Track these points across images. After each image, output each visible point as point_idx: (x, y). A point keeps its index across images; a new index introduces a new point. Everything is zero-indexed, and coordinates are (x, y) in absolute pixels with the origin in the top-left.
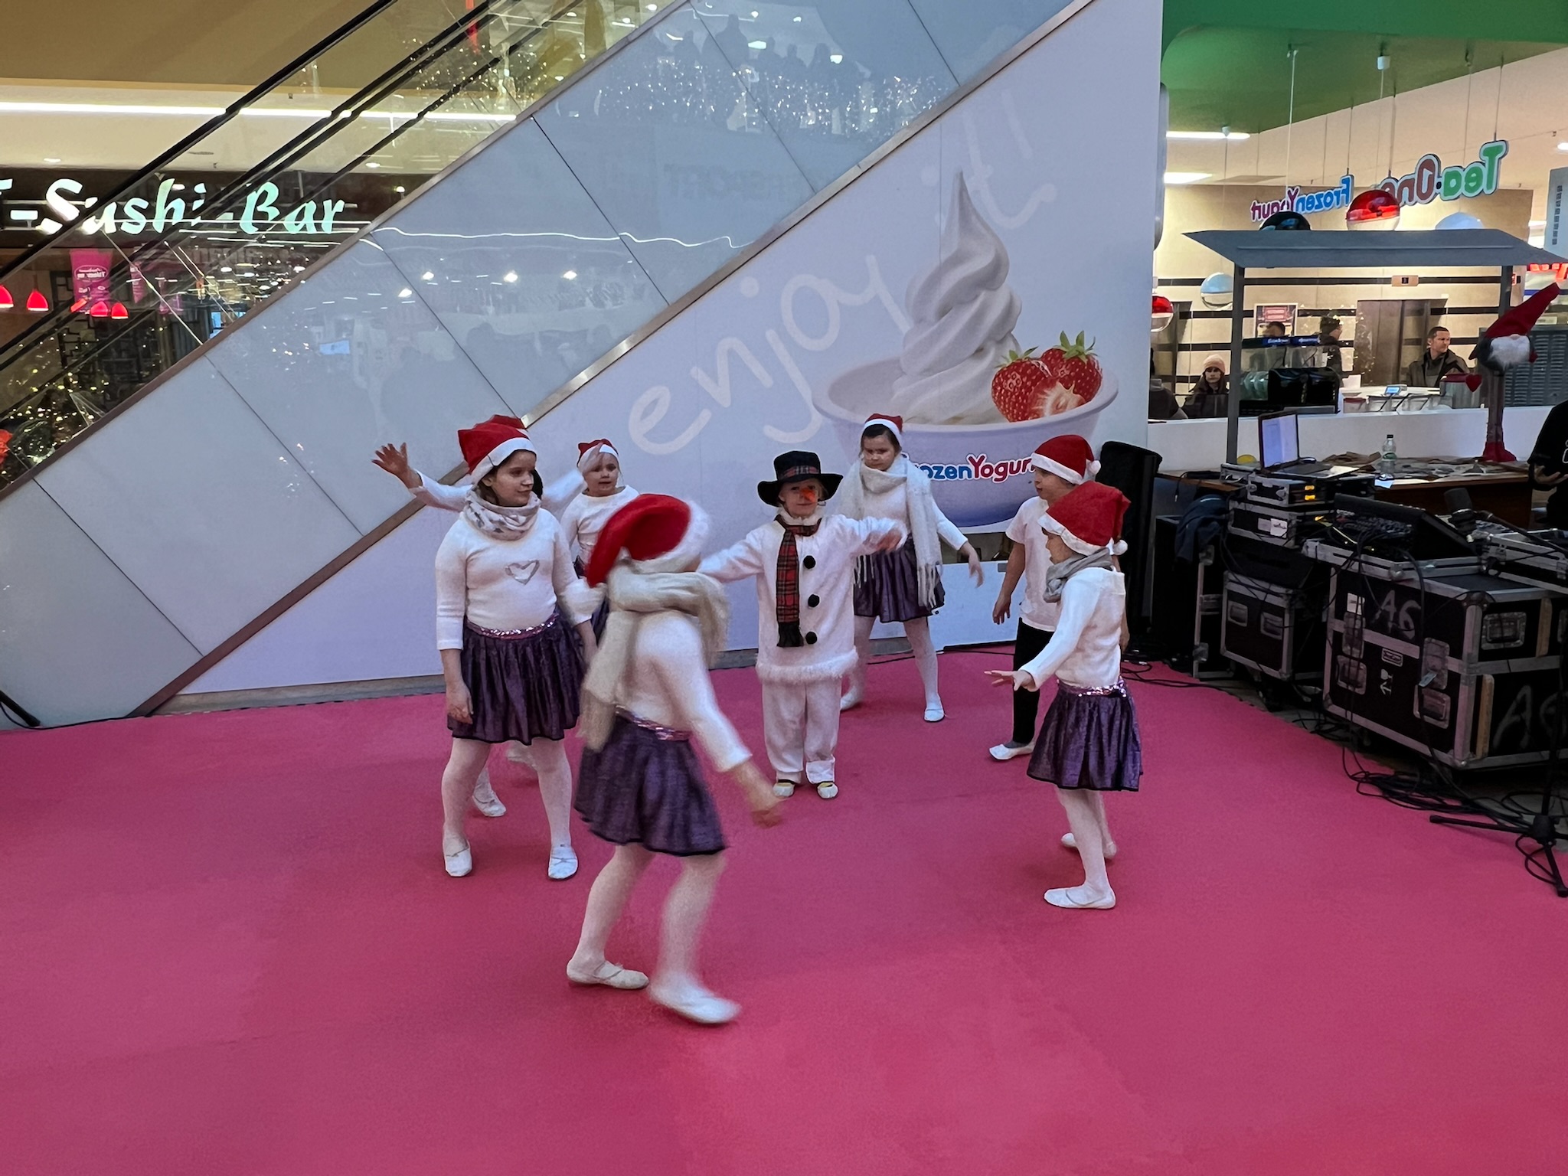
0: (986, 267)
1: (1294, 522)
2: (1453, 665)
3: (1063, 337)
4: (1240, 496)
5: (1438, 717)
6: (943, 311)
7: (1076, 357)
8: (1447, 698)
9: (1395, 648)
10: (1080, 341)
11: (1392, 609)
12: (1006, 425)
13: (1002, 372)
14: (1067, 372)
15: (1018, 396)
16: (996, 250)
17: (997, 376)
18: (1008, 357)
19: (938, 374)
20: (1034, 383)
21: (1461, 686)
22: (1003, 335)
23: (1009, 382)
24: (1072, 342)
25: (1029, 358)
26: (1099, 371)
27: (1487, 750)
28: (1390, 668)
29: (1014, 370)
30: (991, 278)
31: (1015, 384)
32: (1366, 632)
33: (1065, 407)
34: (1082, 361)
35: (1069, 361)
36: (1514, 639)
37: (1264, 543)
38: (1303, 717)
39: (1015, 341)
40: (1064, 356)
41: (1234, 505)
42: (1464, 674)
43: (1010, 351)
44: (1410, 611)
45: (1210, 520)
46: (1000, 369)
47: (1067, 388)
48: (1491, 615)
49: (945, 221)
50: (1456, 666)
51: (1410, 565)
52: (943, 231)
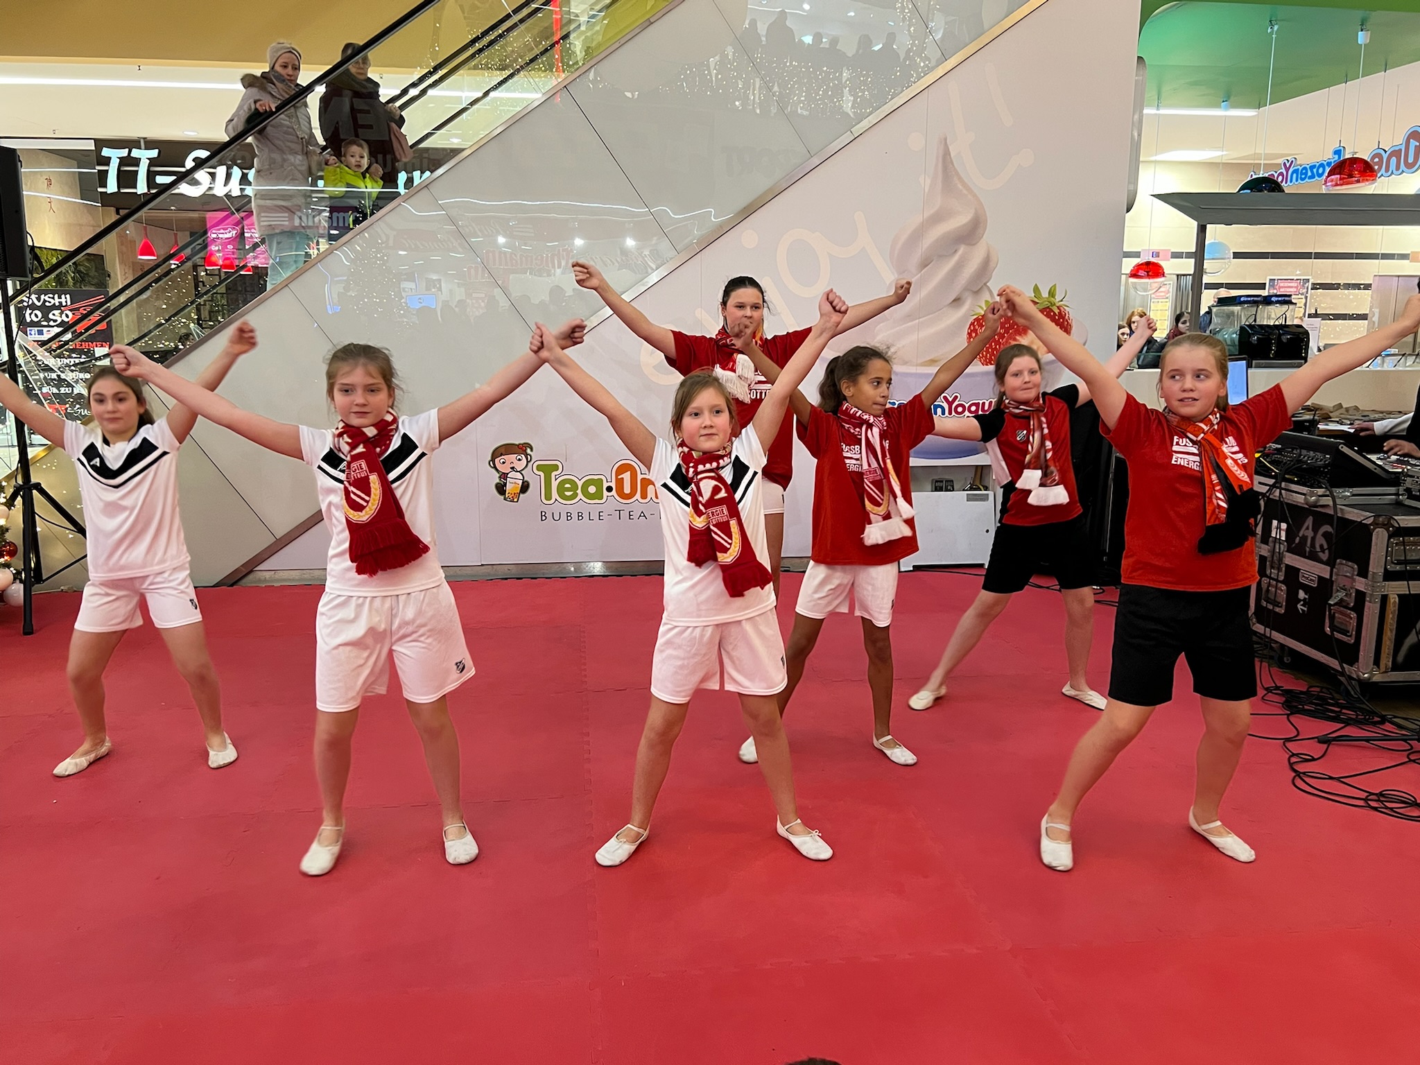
0: (964, 225)
2: (1361, 584)
3: (1036, 289)
5: (1345, 632)
6: (924, 264)
7: (1048, 307)
8: (1353, 615)
9: (1312, 570)
10: (1052, 293)
11: (1310, 534)
13: (977, 320)
16: (976, 209)
17: (972, 324)
19: (917, 321)
20: (1007, 331)
21: (1367, 603)
22: (979, 287)
24: (1045, 294)
26: (1069, 321)
27: (1390, 664)
28: (1306, 588)
30: (970, 234)
32: (1288, 554)
34: (1053, 311)
42: (1369, 592)
44: (1326, 535)
46: (975, 317)
48: (1396, 538)
49: (928, 182)
50: (1363, 586)
51: (1326, 492)
52: (927, 190)
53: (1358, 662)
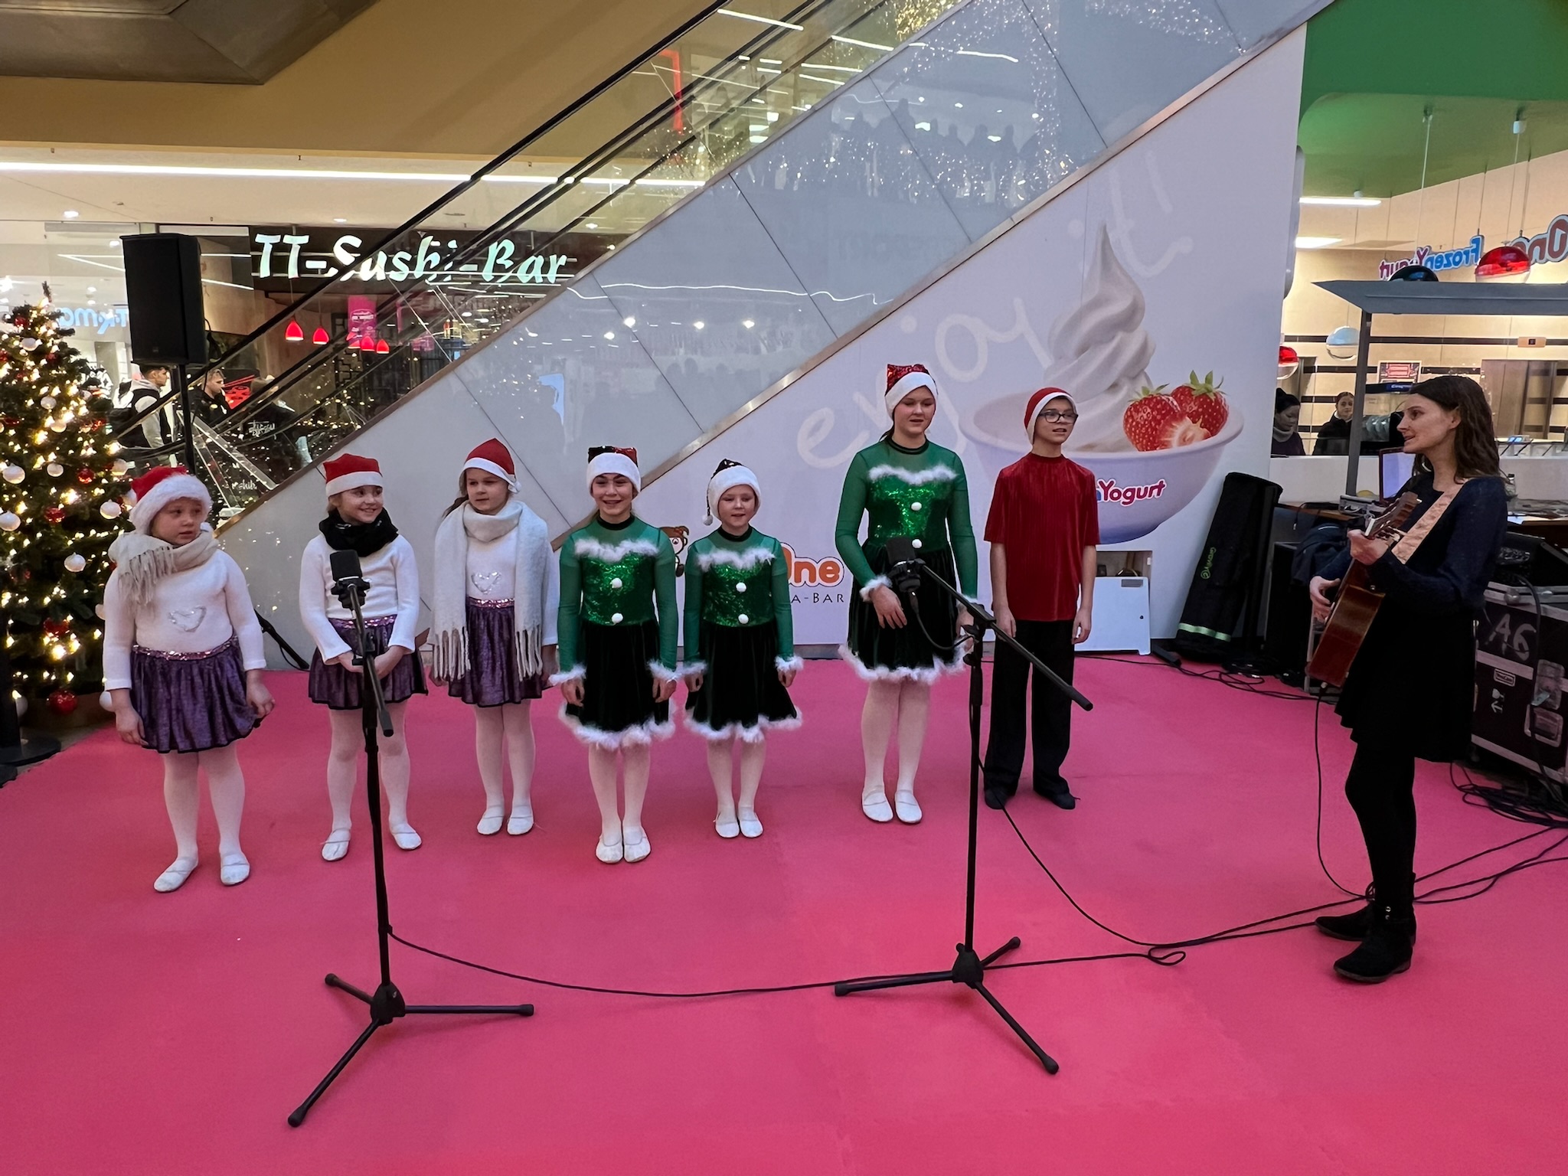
0: (1124, 311)
3: (1193, 376)
5: (1549, 736)
6: (1082, 349)
7: (1204, 394)
8: (1560, 717)
10: (1209, 380)
11: (1506, 632)
12: (1136, 453)
14: (1195, 408)
15: (1148, 428)
17: (1129, 410)
18: (1141, 393)
20: (1164, 417)
23: (1140, 415)
25: (1159, 394)
26: (1226, 408)
28: (1502, 688)
29: (1145, 404)
30: (1128, 320)
31: (1145, 417)
33: (1191, 440)
34: (1209, 398)
35: (1198, 398)
39: (1147, 378)
40: (1193, 393)
43: (1143, 387)
44: (1525, 634)
45: (1329, 546)
46: (1131, 403)
47: (1194, 422)
49: (1087, 268)
51: (1526, 590)
52: (1086, 275)
53: (1564, 766)
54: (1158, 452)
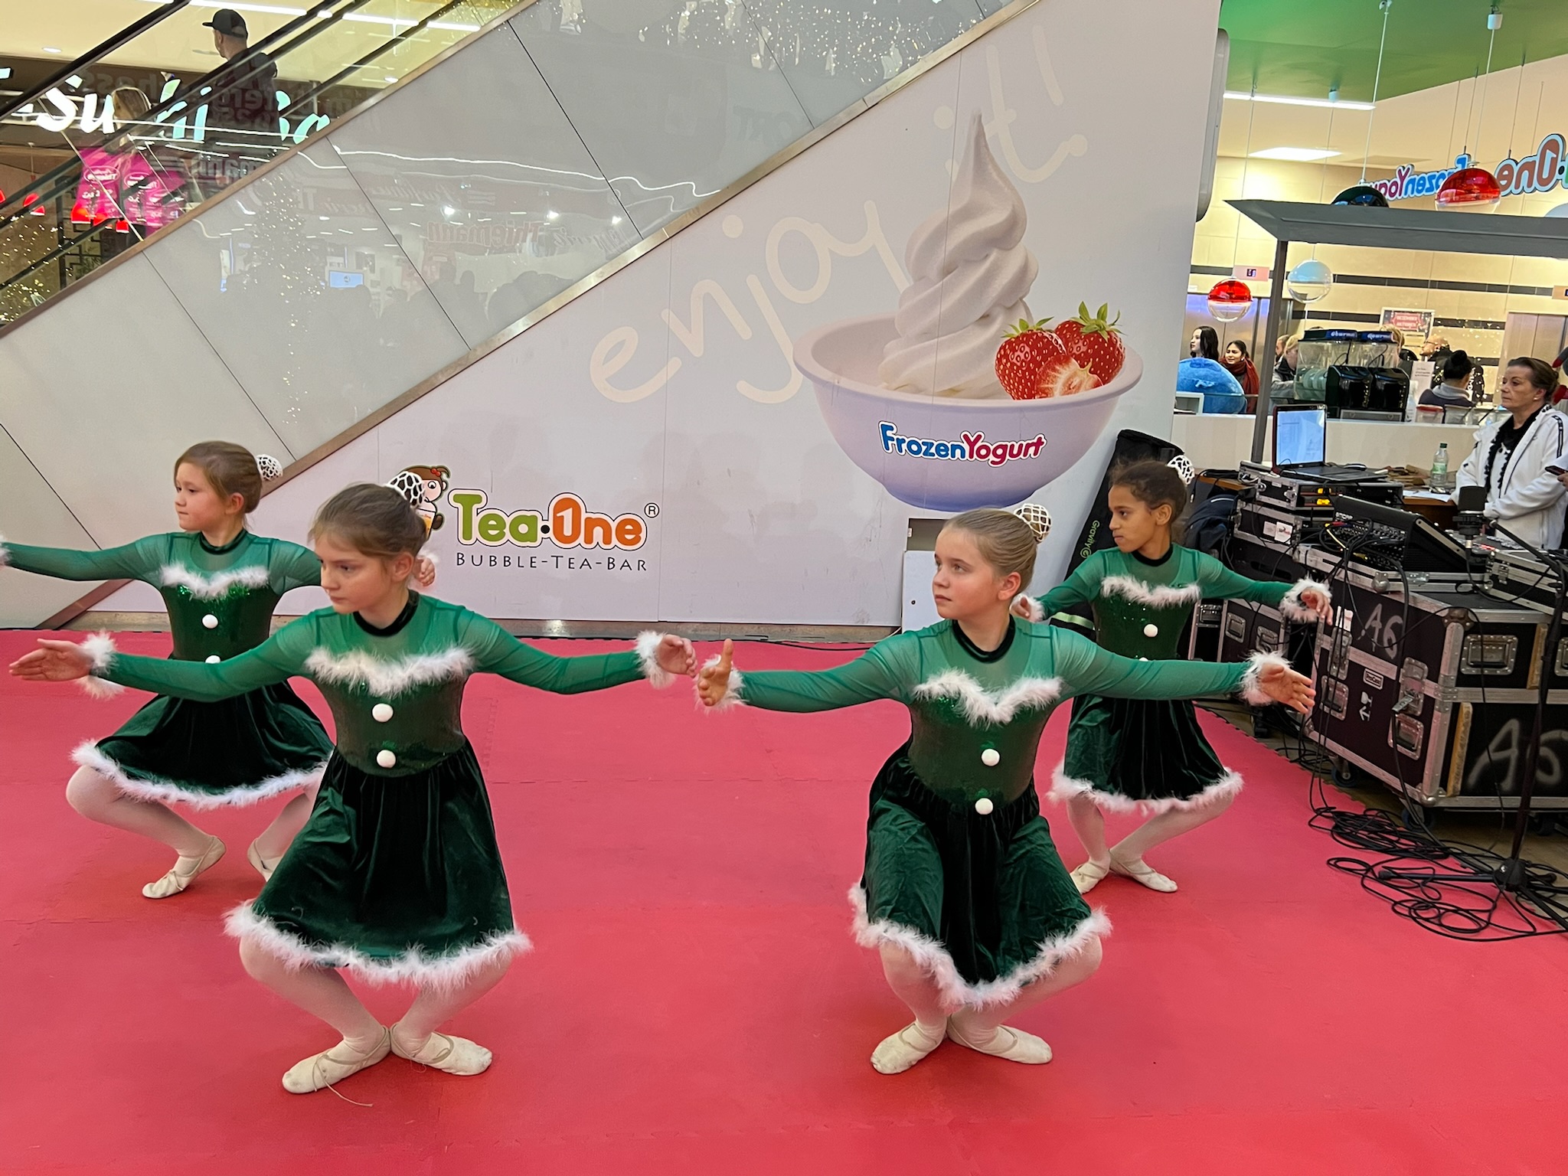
0: (1001, 223)
1: (1299, 527)
2: (1430, 689)
3: (1083, 309)
4: (1248, 496)
5: (1409, 746)
6: (947, 270)
7: (1096, 332)
8: (1420, 725)
9: (1377, 669)
10: (1102, 315)
11: (1378, 625)
12: (1009, 402)
13: (1009, 342)
14: (1084, 349)
15: (1026, 371)
16: (1013, 206)
17: (1003, 347)
18: (1018, 326)
19: (936, 340)
20: (1045, 358)
21: (1436, 713)
22: (1014, 302)
23: (1016, 354)
24: (1093, 316)
25: (1041, 329)
26: (1122, 351)
27: (1459, 786)
28: (1371, 691)
29: (1023, 342)
30: (1005, 236)
31: (1023, 357)
32: (1352, 649)
33: (1078, 388)
34: (1102, 337)
35: (1088, 336)
36: (1500, 665)
37: (1266, 548)
38: (1288, 746)
39: (1027, 309)
40: (1082, 330)
41: (1241, 505)
42: (1438, 699)
43: (1021, 320)
44: (1396, 628)
45: (1217, 522)
46: (1007, 339)
47: (1082, 366)
48: (1474, 636)
49: (956, 168)
50: (1433, 691)
51: (1397, 575)
52: (954, 179)
53: (1422, 782)
54: (1036, 402)
